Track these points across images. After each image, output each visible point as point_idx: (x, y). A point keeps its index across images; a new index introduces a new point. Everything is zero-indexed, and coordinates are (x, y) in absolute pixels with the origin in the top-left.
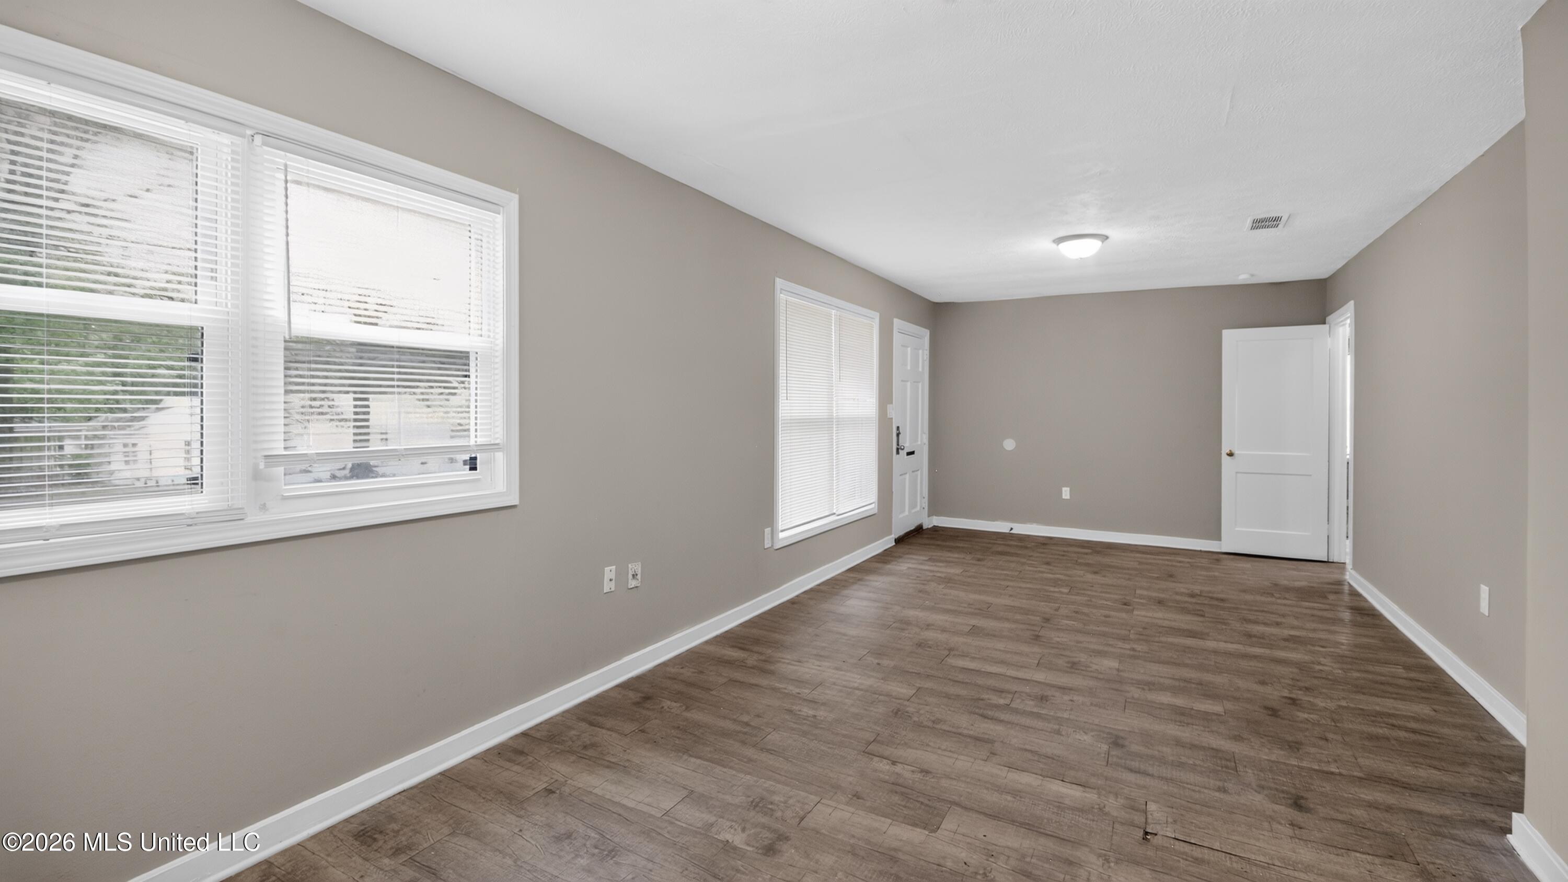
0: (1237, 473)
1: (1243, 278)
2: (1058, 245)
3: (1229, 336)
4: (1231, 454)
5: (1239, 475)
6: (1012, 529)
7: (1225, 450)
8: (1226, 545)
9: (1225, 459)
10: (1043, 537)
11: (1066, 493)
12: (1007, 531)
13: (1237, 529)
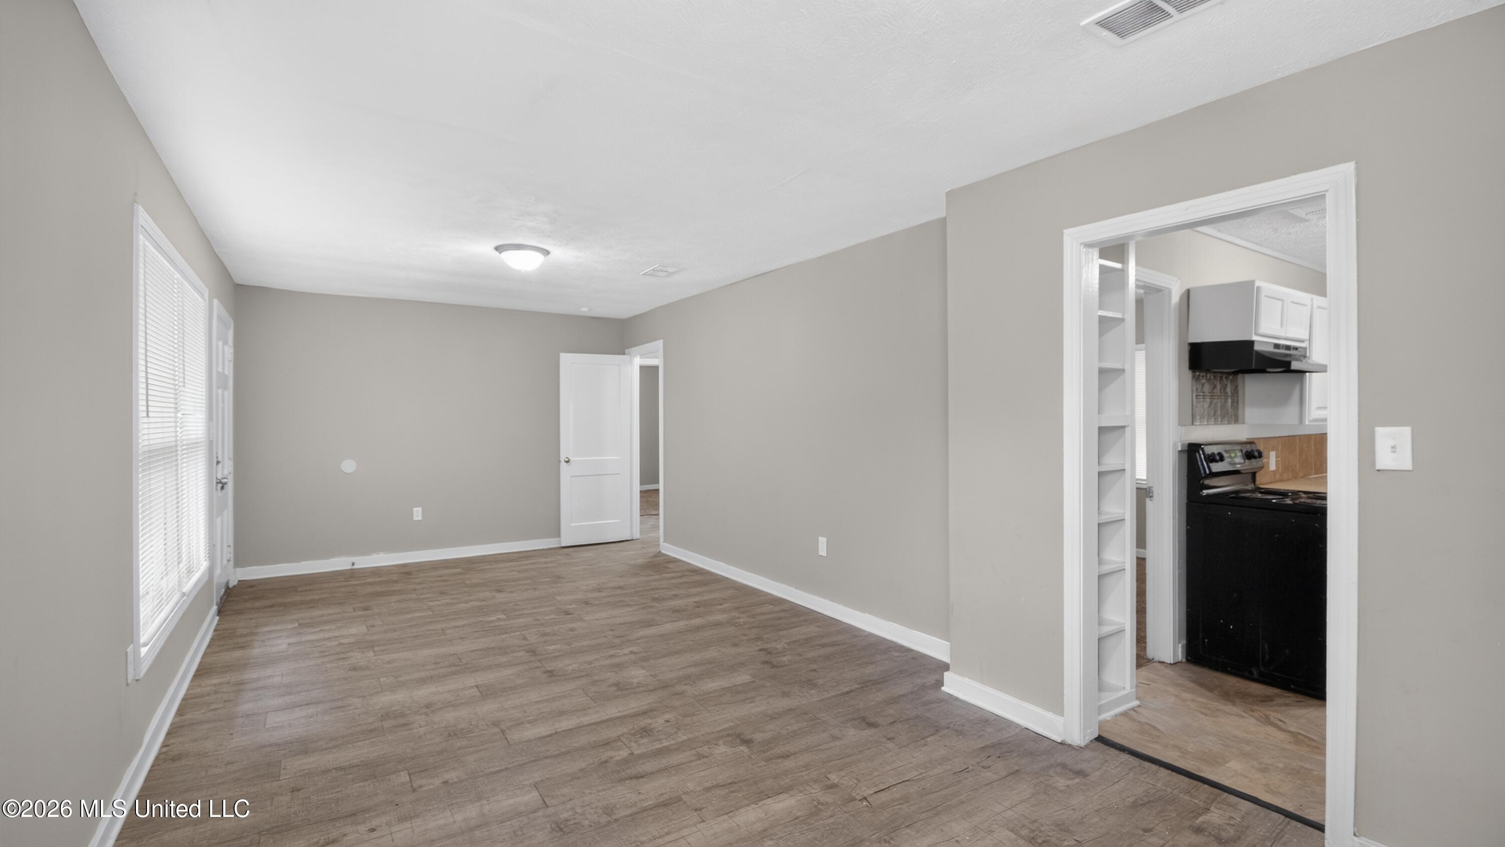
0: (572, 477)
1: (584, 310)
2: (500, 253)
3: (567, 360)
4: (567, 462)
5: (573, 478)
6: (353, 564)
7: (563, 458)
8: (566, 540)
9: (563, 465)
10: (395, 566)
11: (418, 514)
12: (349, 567)
13: (572, 525)
